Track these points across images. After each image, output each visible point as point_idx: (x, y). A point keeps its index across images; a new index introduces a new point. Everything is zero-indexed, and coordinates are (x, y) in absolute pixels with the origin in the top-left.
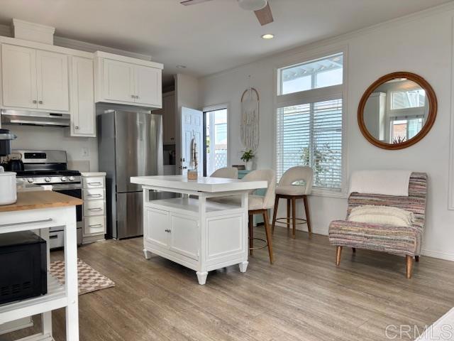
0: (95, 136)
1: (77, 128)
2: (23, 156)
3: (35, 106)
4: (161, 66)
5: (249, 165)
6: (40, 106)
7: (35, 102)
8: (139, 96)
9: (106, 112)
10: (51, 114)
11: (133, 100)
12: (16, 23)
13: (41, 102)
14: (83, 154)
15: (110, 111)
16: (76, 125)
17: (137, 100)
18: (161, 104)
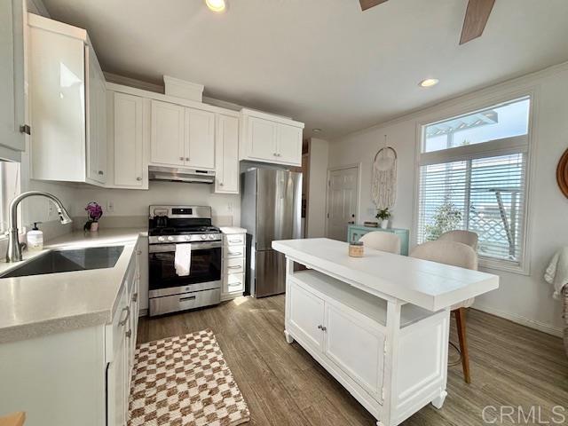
0: (238, 193)
1: (221, 185)
2: (171, 212)
3: (182, 163)
4: (302, 125)
5: (384, 224)
6: (187, 163)
7: (182, 159)
8: (282, 154)
9: (249, 170)
10: (197, 171)
11: (274, 158)
12: (167, 80)
13: (187, 160)
14: (227, 209)
15: (253, 169)
16: (221, 182)
17: (279, 159)
18: (300, 163)
